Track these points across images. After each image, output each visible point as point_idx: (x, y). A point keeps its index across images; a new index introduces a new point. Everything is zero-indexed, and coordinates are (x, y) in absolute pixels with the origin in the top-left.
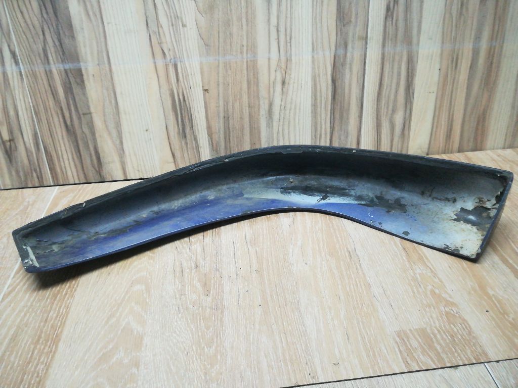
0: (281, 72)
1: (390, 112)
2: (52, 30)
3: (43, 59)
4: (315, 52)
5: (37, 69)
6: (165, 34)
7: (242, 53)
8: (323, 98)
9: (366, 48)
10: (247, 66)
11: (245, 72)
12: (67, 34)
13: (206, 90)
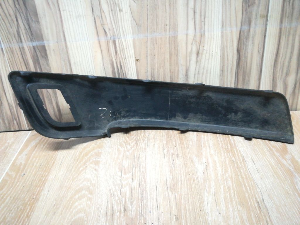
0: (196, 44)
1: (284, 75)
2: (23, 16)
3: (17, 39)
4: (224, 28)
5: (13, 47)
6: (106, 18)
7: (165, 31)
8: (229, 65)
9: (266, 24)
10: (169, 40)
11: (168, 45)
12: (34, 20)
13: (137, 60)
